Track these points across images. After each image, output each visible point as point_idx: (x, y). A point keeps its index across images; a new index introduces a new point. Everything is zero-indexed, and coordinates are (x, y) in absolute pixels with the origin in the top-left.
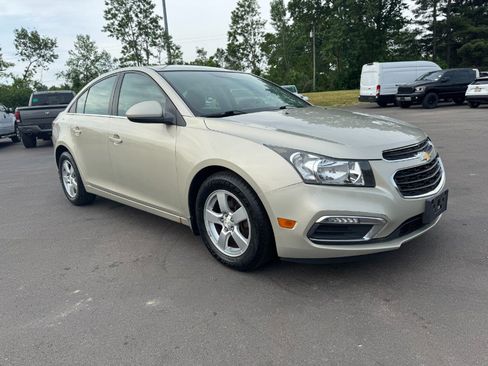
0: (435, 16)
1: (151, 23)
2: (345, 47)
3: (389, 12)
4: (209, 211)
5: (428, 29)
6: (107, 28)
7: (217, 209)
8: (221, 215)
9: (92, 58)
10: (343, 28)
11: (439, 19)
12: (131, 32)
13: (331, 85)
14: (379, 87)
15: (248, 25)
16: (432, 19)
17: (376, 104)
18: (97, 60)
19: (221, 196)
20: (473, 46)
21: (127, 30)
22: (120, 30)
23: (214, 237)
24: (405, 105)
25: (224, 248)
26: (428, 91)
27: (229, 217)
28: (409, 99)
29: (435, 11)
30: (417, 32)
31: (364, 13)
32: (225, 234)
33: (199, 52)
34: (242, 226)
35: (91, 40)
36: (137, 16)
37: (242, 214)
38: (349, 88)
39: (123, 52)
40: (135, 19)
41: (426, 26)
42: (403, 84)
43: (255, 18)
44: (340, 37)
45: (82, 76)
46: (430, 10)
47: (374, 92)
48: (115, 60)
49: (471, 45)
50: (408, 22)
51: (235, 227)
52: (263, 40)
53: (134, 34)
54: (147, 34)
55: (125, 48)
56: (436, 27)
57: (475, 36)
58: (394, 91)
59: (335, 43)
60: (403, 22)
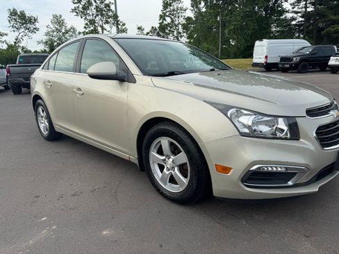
0: (306, 7)
1: (105, 7)
2: (242, 28)
3: (274, 4)
4: (153, 154)
5: (301, 17)
6: (74, 10)
7: (160, 152)
8: (164, 158)
9: (63, 31)
10: (242, 14)
11: (309, 10)
12: (91, 14)
13: (232, 55)
14: (266, 57)
15: (174, 10)
16: (304, 9)
17: (263, 69)
18: (67, 32)
19: (165, 142)
20: (333, 30)
21: (88, 12)
22: (83, 12)
23: (158, 175)
24: (285, 70)
25: (165, 184)
26: (301, 60)
27: (171, 160)
28: (287, 66)
29: (306, 4)
30: (293, 19)
31: (257, 4)
32: (167, 173)
33: (139, 28)
34: (182, 169)
35: (62, 18)
36: (95, 2)
37: (182, 158)
38: (244, 57)
39: (85, 27)
40: (94, 4)
41: (300, 15)
42: (284, 55)
43: (180, 6)
44: (239, 21)
45: (56, 43)
46: (303, 4)
47: (262, 61)
48: (80, 33)
49: (331, 29)
50: (287, 12)
51: (176, 169)
52: (184, 22)
53: (93, 15)
54: (102, 15)
55: (87, 24)
56: (306, 15)
57: (334, 23)
58: (278, 60)
59: (235, 25)
60: (284, 11)
